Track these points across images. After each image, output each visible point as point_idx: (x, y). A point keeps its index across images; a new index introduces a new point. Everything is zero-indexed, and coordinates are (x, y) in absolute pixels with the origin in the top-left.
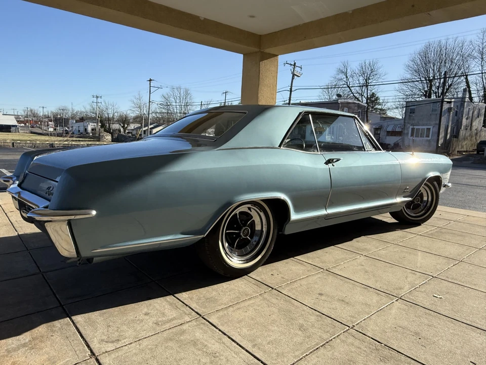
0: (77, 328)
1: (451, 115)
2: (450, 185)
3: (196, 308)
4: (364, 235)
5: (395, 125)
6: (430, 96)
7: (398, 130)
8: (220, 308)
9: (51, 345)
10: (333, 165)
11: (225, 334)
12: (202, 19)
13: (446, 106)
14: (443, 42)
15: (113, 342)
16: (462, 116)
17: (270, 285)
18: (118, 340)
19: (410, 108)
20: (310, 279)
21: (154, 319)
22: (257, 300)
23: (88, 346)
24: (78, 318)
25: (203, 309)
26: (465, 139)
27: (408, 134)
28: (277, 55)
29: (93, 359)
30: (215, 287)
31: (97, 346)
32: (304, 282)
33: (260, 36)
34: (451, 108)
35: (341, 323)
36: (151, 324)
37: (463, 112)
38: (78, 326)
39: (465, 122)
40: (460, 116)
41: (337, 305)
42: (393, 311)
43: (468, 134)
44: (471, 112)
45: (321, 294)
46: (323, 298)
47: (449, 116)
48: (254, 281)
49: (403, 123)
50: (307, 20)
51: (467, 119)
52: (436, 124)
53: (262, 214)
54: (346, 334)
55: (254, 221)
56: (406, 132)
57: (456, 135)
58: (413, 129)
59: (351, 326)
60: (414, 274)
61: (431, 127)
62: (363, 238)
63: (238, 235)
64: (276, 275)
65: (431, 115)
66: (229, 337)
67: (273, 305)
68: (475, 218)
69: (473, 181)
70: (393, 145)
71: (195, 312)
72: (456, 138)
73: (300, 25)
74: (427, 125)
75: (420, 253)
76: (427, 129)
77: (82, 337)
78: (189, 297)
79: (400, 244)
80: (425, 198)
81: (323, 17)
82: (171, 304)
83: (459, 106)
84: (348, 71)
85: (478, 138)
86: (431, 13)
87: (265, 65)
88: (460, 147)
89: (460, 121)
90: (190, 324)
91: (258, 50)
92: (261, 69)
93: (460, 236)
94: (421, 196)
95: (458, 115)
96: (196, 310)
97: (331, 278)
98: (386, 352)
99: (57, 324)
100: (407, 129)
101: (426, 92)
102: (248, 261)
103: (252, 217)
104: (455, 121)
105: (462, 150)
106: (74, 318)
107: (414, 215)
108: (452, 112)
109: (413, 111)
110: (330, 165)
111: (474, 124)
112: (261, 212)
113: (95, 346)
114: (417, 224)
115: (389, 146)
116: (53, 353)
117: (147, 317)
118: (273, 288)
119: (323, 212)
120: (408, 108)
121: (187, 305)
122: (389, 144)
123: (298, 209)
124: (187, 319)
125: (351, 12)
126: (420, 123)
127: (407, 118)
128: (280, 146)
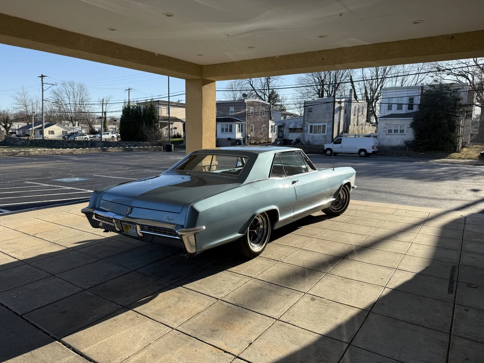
1: (342, 113)
2: (355, 187)
3: (246, 275)
5: (297, 123)
6: (322, 96)
7: (298, 127)
10: (296, 185)
12: (157, 55)
13: (337, 105)
15: (221, 293)
16: (350, 114)
17: (275, 259)
19: (308, 107)
20: (294, 254)
23: (210, 296)
24: (186, 286)
25: (250, 275)
27: (308, 130)
28: (214, 81)
32: (292, 256)
33: (202, 66)
34: (341, 107)
37: (350, 109)
39: (352, 118)
43: (355, 129)
44: (357, 110)
47: (340, 114)
49: (303, 120)
51: (354, 115)
52: (330, 121)
54: (326, 276)
56: (305, 129)
57: (346, 130)
58: (311, 126)
60: (347, 245)
61: (326, 124)
65: (325, 113)
68: (372, 207)
70: (295, 141)
72: (346, 132)
73: (237, 61)
74: (322, 122)
75: (346, 234)
76: (323, 125)
80: (342, 197)
83: (347, 105)
85: (363, 132)
87: (206, 89)
89: (349, 117)
91: (198, 77)
92: (203, 93)
93: (365, 220)
94: (339, 196)
95: (347, 113)
100: (307, 126)
101: (319, 90)
104: (345, 118)
107: (336, 209)
108: (342, 111)
109: (310, 111)
110: (294, 184)
111: (359, 120)
115: (292, 142)
117: (225, 282)
118: (278, 261)
119: (292, 214)
120: (306, 107)
121: (240, 274)
122: (292, 140)
123: (282, 215)
125: (278, 57)
126: (317, 120)
127: (306, 116)
128: (269, 177)
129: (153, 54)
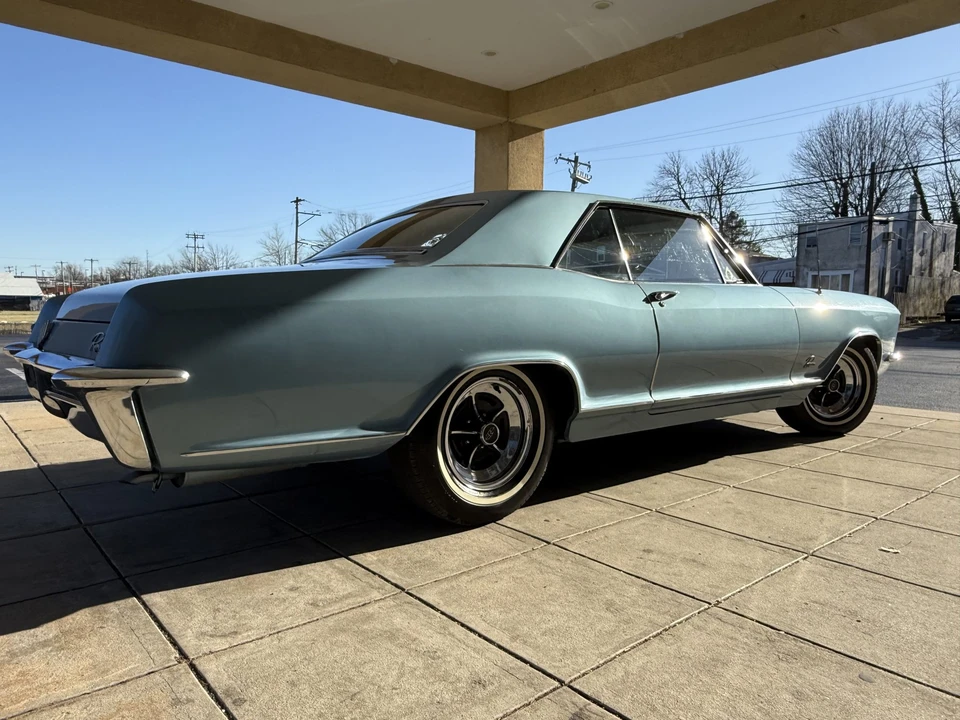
0: (151, 614)
1: (890, 247)
3: (394, 578)
4: (731, 454)
5: (780, 272)
6: (845, 213)
7: (785, 279)
8: (441, 577)
9: (100, 644)
10: (661, 305)
11: (453, 619)
12: (395, 62)
13: (878, 230)
14: (865, 108)
15: (224, 636)
16: (912, 250)
17: (542, 537)
18: (236, 633)
19: (807, 237)
20: (625, 527)
21: (309, 597)
22: (518, 563)
23: (175, 644)
24: (156, 599)
25: (408, 580)
26: (920, 293)
28: (541, 130)
29: (185, 664)
30: (432, 542)
31: (193, 642)
32: (612, 532)
33: (508, 92)
34: (888, 233)
35: (693, 597)
36: (302, 605)
37: (912, 240)
38: (155, 610)
39: (917, 260)
40: (908, 249)
41: (684, 568)
42: (799, 577)
43: (925, 284)
44: (929, 241)
45: (648, 551)
46: (653, 556)
47: (886, 249)
48: (510, 532)
49: (795, 267)
50: (597, 57)
51: (922, 254)
52: (860, 266)
53: (522, 399)
54: (703, 615)
55: (506, 412)
56: (801, 284)
57: (901, 285)
58: (815, 277)
59: (713, 602)
60: (837, 514)
61: (851, 272)
62: (727, 459)
63: (476, 440)
64: (554, 522)
65: (849, 248)
66: (463, 625)
67: (550, 570)
69: (941, 366)
71: (392, 584)
72: (901, 291)
73: (583, 67)
74: (842, 268)
75: (845, 481)
76: (844, 275)
77: (162, 628)
78: (379, 560)
79: (804, 467)
80: (849, 381)
81: (627, 48)
82: (342, 572)
83: (904, 231)
84: (682, 170)
85: (946, 291)
86: (838, 27)
87: (519, 148)
88: (911, 309)
89: (908, 258)
90: (381, 603)
91: (505, 119)
92: (511, 156)
94: (842, 376)
95: (904, 247)
96: (393, 581)
97: (666, 525)
98: (791, 644)
99: (112, 607)
100: (804, 278)
101: (836, 205)
102: (496, 493)
103: (502, 406)
104: (898, 260)
105: (916, 315)
106: (145, 597)
107: (829, 416)
108: (890, 242)
109: (813, 243)
110: (655, 304)
111: (936, 264)
112: (520, 393)
113: (188, 643)
114: (836, 432)
116: (101, 655)
117: (294, 594)
118: (549, 543)
119: (644, 398)
120: (802, 236)
121: (375, 573)
123: (594, 390)
124: (376, 595)
125: (682, 36)
126: (829, 264)
127: (801, 258)
128: (553, 265)
129: (386, 59)
